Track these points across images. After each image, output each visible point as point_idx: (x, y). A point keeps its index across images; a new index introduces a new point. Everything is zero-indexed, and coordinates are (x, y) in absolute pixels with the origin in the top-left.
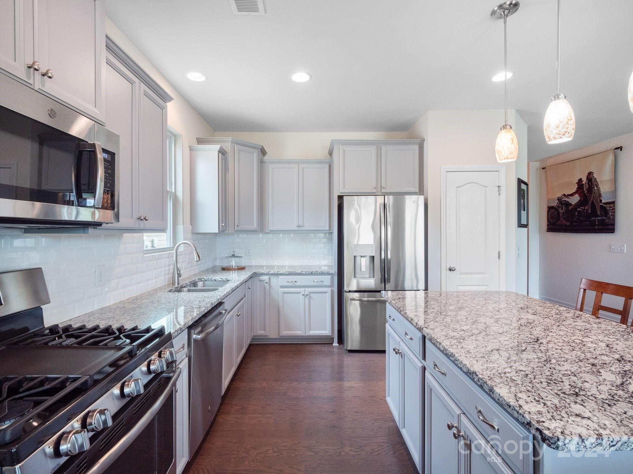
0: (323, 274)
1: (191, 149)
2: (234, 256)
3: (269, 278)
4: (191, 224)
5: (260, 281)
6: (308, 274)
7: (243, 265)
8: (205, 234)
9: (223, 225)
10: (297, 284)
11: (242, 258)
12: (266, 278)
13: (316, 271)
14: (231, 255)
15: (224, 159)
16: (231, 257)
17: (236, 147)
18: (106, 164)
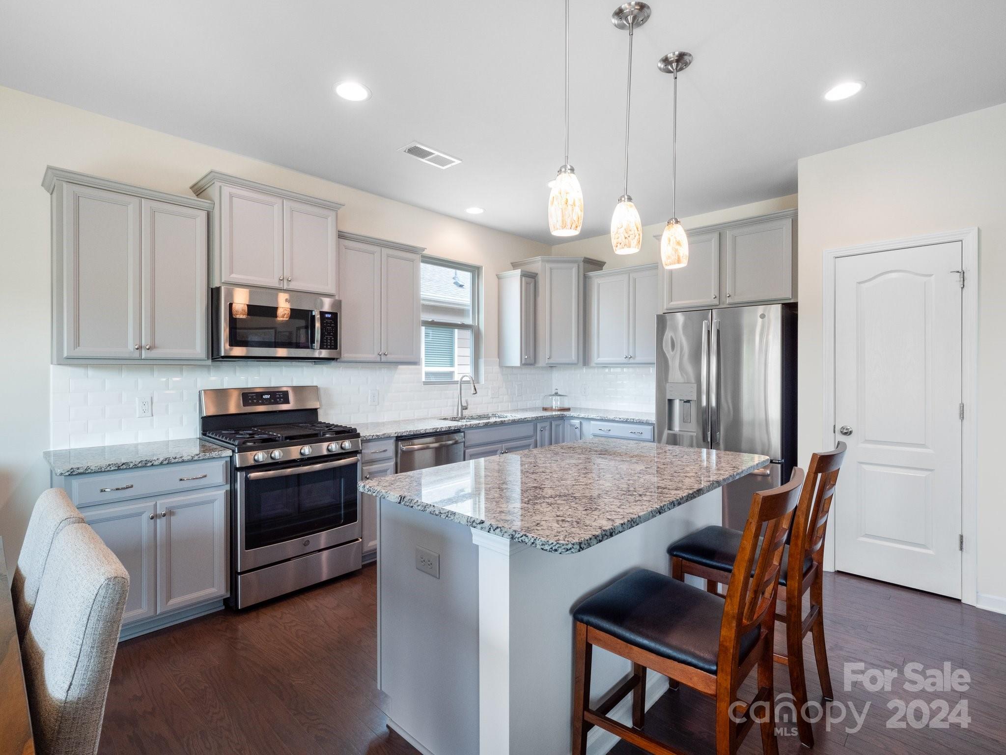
0: (640, 423)
1: (499, 278)
2: (556, 394)
3: (581, 423)
4: (499, 358)
5: (572, 425)
6: (622, 422)
7: (566, 406)
8: (512, 367)
9: (526, 357)
10: (611, 433)
11: (566, 397)
12: (576, 422)
13: (632, 418)
14: (553, 393)
15: (534, 282)
16: (553, 395)
17: (548, 266)
18: (329, 321)
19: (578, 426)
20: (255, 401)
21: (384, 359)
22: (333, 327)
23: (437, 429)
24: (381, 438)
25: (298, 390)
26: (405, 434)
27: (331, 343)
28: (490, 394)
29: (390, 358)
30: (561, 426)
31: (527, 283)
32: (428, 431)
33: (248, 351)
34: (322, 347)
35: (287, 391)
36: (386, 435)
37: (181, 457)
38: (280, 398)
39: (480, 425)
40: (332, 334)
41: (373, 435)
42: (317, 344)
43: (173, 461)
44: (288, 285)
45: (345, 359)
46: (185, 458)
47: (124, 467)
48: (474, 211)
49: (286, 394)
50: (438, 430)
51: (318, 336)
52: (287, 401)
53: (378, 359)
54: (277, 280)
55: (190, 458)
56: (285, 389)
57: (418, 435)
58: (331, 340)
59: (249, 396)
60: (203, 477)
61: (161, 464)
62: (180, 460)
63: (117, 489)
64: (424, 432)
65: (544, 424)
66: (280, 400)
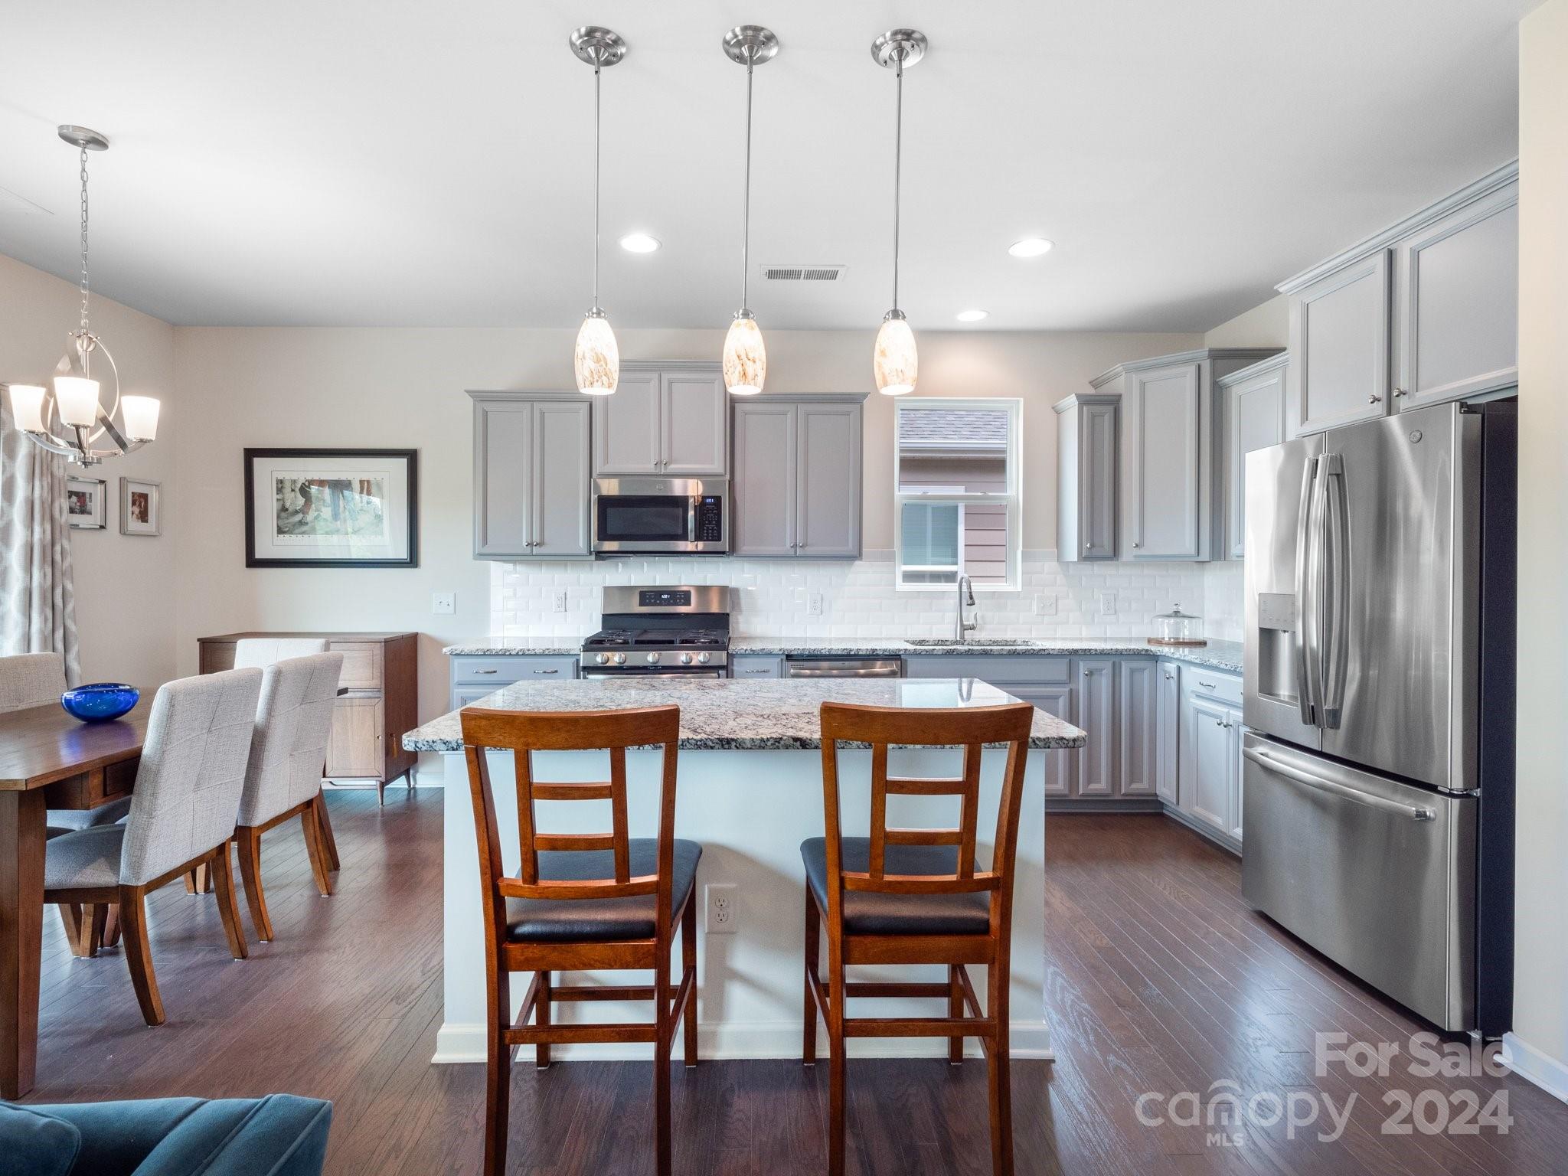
1: (1058, 412)
2: (1177, 614)
3: (1179, 668)
4: (1057, 548)
7: (1200, 637)
9: (1089, 545)
10: (1215, 693)
11: (1199, 620)
14: (1170, 612)
15: (1112, 411)
16: (1168, 616)
17: (1135, 378)
18: (711, 507)
19: (1174, 674)
20: (653, 601)
21: (799, 552)
22: (715, 514)
23: (851, 650)
24: (758, 654)
25: (703, 590)
26: (796, 653)
27: (712, 533)
28: (1035, 607)
29: (810, 550)
30: (1146, 673)
31: (1093, 417)
32: (833, 652)
33: (620, 546)
34: (698, 538)
35: (690, 592)
36: (766, 651)
37: (534, 650)
38: (680, 599)
39: (935, 652)
40: (714, 522)
41: (746, 650)
42: (691, 535)
43: (527, 653)
44: (665, 469)
45: (744, 553)
46: (538, 652)
47: (488, 653)
48: (971, 317)
49: (687, 594)
50: (852, 653)
51: (691, 524)
52: (688, 603)
53: (792, 552)
54: (653, 466)
55: (541, 651)
56: (685, 589)
57: (816, 656)
58: (713, 529)
59: (648, 595)
60: (552, 672)
61: (517, 654)
62: (533, 653)
63: (488, 672)
64: (827, 653)
65: (1094, 664)
66: (680, 602)
